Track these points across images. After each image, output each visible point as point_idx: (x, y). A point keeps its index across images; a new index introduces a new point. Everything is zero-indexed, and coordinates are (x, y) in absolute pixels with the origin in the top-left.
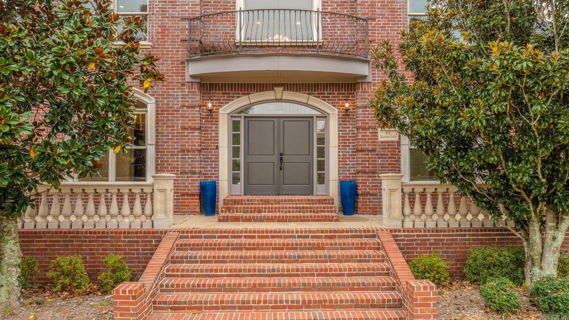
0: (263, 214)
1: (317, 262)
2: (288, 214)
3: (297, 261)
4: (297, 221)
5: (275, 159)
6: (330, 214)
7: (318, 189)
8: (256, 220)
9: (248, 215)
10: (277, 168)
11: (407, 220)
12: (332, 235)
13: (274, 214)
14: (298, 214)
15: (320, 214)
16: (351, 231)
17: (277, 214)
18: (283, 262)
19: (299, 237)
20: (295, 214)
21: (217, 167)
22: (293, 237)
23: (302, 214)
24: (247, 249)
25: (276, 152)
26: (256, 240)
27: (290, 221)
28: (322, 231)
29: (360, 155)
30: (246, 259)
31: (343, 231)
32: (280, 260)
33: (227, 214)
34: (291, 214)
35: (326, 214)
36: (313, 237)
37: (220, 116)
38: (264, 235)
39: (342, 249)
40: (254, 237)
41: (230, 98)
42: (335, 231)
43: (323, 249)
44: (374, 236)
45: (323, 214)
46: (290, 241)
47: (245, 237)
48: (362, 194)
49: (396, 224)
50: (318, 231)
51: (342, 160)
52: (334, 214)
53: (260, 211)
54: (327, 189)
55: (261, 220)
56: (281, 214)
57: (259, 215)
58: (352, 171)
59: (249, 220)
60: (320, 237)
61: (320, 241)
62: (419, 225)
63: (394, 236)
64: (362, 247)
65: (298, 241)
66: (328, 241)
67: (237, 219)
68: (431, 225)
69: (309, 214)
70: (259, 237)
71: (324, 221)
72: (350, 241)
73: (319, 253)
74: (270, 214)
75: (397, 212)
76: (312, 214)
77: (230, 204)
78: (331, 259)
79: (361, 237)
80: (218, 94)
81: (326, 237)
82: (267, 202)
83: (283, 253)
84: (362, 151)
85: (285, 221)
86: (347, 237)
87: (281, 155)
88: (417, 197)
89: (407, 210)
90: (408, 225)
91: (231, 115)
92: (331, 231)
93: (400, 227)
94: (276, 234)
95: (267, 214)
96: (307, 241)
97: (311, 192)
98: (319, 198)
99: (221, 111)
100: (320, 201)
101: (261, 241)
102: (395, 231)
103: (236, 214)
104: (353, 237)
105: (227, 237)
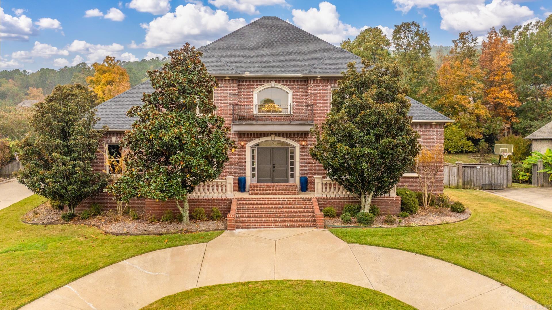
0: (267, 192)
1: (289, 209)
2: (278, 192)
3: (282, 209)
4: (281, 194)
5: (271, 166)
6: (295, 192)
7: (291, 180)
8: (264, 194)
9: (261, 192)
10: (272, 171)
11: (324, 194)
12: (294, 200)
13: (272, 192)
14: (282, 192)
15: (291, 192)
16: (302, 198)
17: (273, 192)
18: (277, 209)
19: (282, 200)
20: (280, 192)
21: (245, 171)
22: (280, 200)
23: (283, 192)
24: (263, 205)
25: (272, 164)
26: (266, 202)
27: (279, 194)
28: (291, 198)
29: (309, 165)
30: (263, 208)
31: (299, 198)
32: (276, 208)
33: (252, 192)
34: (279, 192)
35: (294, 192)
36: (287, 201)
37: (247, 148)
38: (269, 200)
39: (298, 205)
40: (265, 201)
41: (251, 140)
42: (296, 198)
43: (291, 205)
44: (310, 200)
45: (292, 192)
46: (279, 202)
47: (262, 201)
48: (310, 183)
49: (320, 196)
50: (289, 198)
51: (301, 167)
52: (297, 192)
53: (266, 191)
54: (295, 180)
55: (267, 194)
56: (275, 192)
57: (266, 192)
58: (306, 172)
59: (262, 194)
60: (290, 200)
61: (290, 202)
62: (329, 196)
63: (317, 200)
64: (305, 204)
65: (282, 202)
66: (293, 202)
67: (257, 194)
68: (333, 196)
69: (286, 192)
70: (267, 201)
71: (292, 194)
72: (301, 202)
73: (289, 206)
74: (270, 192)
75: (320, 191)
76: (288, 192)
77: (253, 188)
78: (294, 208)
79: (305, 200)
80: (246, 138)
81: (292, 200)
82: (268, 186)
83: (277, 206)
84: (310, 163)
85: (277, 194)
86: (300, 200)
87: (274, 165)
88: (328, 185)
89: (324, 190)
90: (324, 196)
91: (251, 147)
92: (294, 198)
93: (321, 197)
94: (273, 199)
95: (269, 192)
96: (285, 202)
97: (287, 182)
98: (291, 184)
99: (247, 145)
100: (291, 186)
101: (268, 202)
102: (318, 198)
103: (256, 192)
104: (302, 200)
105: (255, 201)
